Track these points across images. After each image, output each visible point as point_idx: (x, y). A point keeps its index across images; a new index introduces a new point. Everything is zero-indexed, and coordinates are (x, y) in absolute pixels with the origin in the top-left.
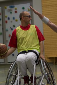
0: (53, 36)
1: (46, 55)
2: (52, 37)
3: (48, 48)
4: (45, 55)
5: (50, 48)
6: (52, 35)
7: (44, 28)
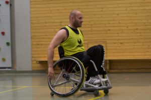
0: (47, 25)
1: (35, 58)
2: (45, 26)
3: (38, 45)
4: (33, 57)
5: (42, 45)
6: (46, 23)
7: (32, 10)
